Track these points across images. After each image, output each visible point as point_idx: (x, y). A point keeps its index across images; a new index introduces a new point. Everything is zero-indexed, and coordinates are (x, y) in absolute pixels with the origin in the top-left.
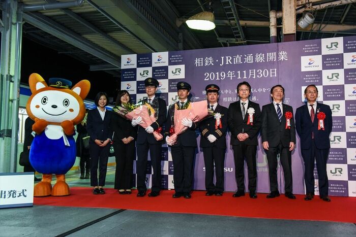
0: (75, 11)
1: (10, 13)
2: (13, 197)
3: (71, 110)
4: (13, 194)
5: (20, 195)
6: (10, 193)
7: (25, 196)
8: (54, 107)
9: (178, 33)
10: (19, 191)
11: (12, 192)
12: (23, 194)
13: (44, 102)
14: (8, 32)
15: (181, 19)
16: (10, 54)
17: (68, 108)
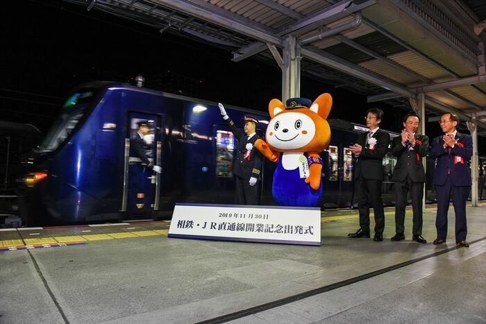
0: (349, 37)
1: (289, 50)
2: (300, 233)
3: (304, 132)
4: (299, 229)
5: (307, 232)
6: (296, 228)
7: (312, 234)
8: (285, 131)
9: (477, 43)
10: (305, 227)
11: (299, 228)
12: (309, 230)
13: (277, 128)
14: (288, 69)
15: (481, 25)
16: (290, 90)
17: (300, 131)
